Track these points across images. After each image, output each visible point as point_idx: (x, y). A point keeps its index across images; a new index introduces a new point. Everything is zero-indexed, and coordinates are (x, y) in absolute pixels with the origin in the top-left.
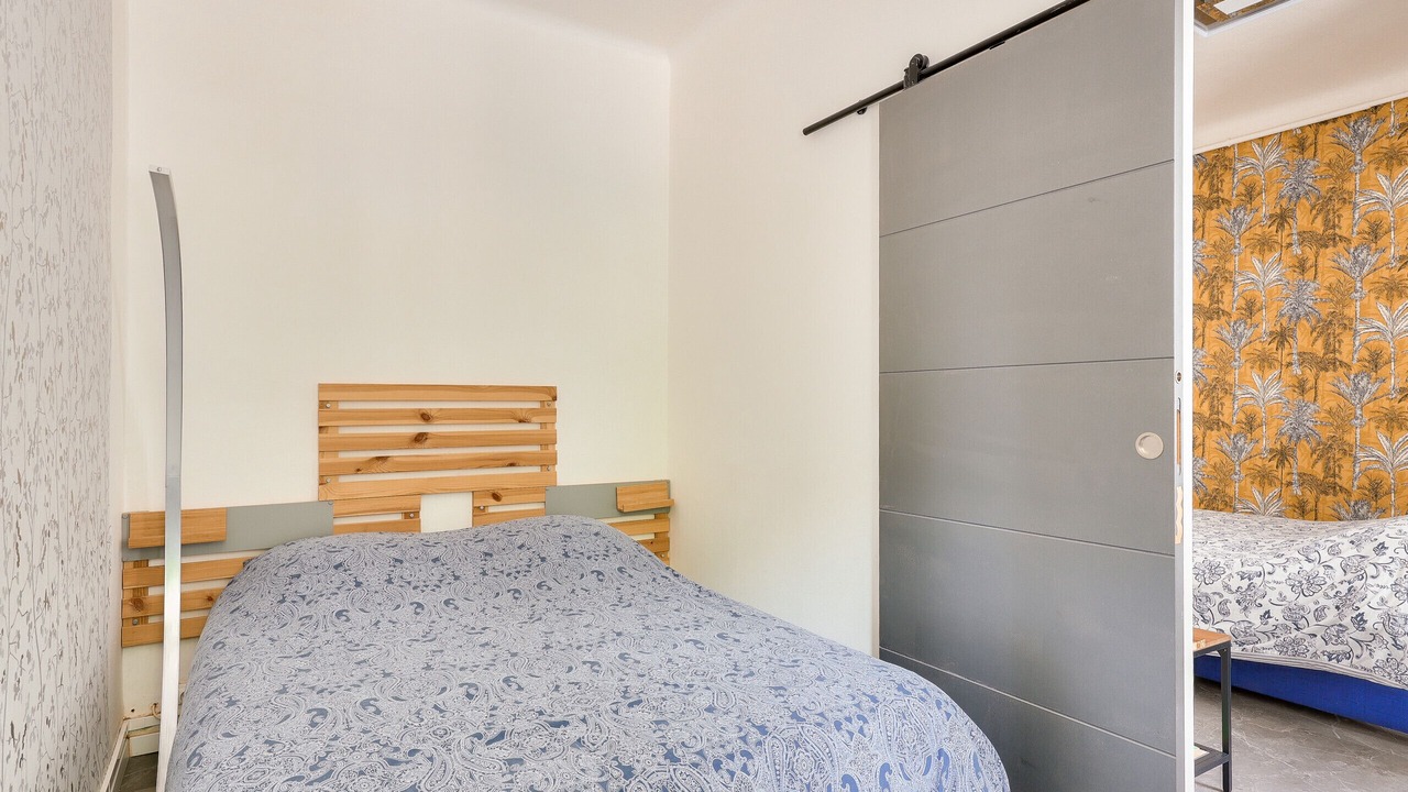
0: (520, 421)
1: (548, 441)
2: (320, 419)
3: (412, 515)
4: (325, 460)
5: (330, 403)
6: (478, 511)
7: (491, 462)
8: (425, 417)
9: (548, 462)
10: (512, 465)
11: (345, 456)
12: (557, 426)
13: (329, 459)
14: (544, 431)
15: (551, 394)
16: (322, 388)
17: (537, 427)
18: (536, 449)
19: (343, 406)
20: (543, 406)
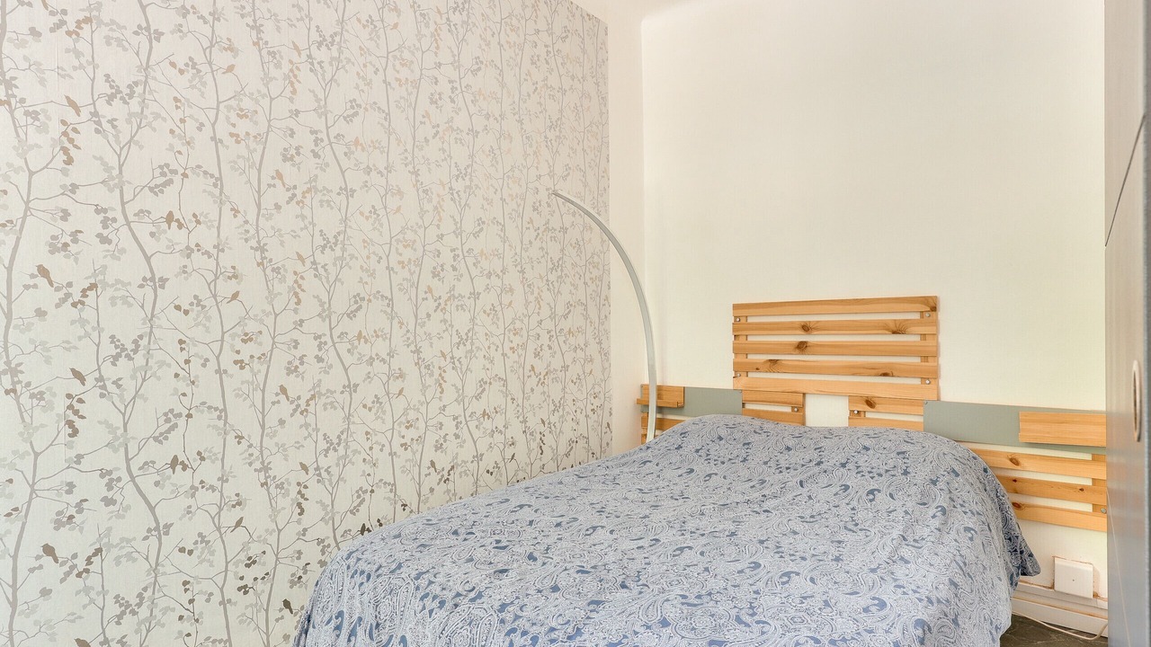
0: (894, 333)
1: (930, 355)
2: (734, 330)
3: (799, 408)
4: (737, 360)
5: (744, 319)
6: (855, 415)
7: (862, 371)
8: (806, 328)
9: (931, 376)
10: (885, 375)
11: (752, 357)
12: (942, 339)
13: (742, 359)
14: (923, 343)
15: (931, 306)
16: (736, 307)
17: (917, 338)
18: (917, 360)
19: (751, 320)
20: (922, 317)
